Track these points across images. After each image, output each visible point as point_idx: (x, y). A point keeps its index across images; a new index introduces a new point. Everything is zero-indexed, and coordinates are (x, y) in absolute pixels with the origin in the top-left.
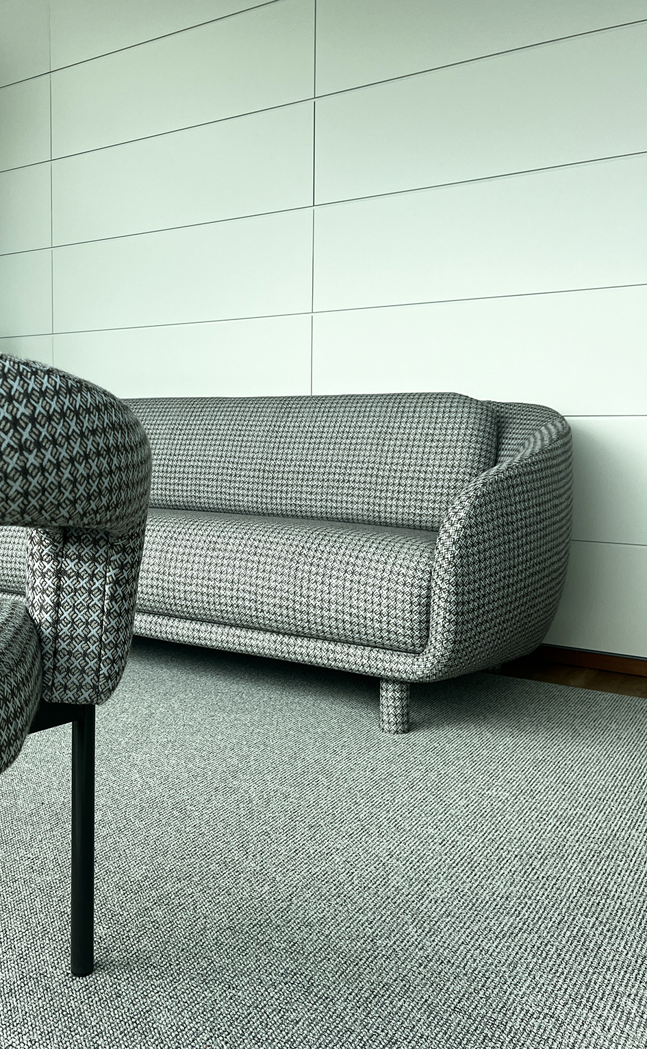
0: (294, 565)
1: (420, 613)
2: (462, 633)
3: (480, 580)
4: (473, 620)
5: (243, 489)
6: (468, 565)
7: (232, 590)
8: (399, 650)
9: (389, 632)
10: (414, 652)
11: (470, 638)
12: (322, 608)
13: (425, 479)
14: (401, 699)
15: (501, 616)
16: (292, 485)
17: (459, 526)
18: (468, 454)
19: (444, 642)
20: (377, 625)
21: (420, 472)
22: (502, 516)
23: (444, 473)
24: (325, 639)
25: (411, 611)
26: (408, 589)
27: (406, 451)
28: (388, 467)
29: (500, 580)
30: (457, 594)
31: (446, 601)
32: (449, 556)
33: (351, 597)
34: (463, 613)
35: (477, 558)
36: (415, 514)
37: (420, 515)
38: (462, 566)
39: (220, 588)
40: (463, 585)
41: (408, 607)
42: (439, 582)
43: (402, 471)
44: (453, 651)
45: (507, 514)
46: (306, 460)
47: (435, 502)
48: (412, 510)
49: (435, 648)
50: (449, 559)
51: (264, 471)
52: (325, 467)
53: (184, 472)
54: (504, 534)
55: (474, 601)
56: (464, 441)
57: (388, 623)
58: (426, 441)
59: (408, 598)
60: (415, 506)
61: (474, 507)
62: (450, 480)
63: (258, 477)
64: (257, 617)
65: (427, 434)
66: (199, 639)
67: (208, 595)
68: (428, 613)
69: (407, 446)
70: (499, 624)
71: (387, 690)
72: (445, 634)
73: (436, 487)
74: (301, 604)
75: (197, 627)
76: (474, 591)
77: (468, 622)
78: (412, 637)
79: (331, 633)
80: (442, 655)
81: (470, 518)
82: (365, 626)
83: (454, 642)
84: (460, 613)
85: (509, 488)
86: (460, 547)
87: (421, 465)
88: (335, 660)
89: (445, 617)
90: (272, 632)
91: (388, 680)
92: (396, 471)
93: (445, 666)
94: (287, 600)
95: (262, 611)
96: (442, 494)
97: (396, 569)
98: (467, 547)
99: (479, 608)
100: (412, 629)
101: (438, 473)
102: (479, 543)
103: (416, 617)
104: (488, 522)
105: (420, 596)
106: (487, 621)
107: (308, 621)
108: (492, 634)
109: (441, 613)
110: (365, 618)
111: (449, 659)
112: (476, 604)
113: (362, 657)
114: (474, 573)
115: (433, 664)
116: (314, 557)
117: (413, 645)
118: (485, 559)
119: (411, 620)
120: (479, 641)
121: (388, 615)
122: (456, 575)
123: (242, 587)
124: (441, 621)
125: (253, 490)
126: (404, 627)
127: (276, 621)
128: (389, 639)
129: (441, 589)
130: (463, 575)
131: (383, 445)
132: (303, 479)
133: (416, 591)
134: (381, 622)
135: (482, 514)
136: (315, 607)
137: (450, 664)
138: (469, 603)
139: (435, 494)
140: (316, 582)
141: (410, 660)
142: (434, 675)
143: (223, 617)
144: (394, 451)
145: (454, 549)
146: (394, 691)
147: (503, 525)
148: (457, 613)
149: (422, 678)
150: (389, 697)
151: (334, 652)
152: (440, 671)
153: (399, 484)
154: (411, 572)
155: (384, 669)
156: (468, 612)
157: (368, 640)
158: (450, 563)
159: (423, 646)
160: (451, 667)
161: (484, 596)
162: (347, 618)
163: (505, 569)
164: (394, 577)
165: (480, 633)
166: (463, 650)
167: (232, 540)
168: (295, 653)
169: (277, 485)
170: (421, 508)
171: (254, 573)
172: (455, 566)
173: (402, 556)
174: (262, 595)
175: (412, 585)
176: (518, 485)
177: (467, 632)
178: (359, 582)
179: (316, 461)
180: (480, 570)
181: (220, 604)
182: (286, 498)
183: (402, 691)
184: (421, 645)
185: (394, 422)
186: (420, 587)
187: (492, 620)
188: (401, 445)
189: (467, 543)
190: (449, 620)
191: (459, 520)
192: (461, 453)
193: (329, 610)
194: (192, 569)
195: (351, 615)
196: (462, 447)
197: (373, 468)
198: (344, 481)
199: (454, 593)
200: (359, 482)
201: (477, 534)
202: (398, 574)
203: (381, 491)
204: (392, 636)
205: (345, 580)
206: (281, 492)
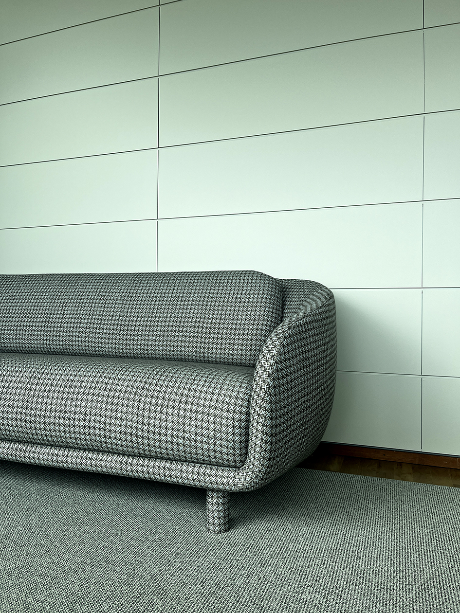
0: (137, 398)
1: (240, 435)
2: (275, 451)
3: (288, 405)
4: (283, 439)
5: (105, 338)
6: (280, 394)
7: (85, 420)
8: (223, 465)
9: (215, 451)
10: (235, 467)
11: (281, 454)
12: (160, 434)
13: (235, 329)
14: (223, 504)
15: (301, 432)
16: (141, 335)
17: (272, 361)
18: (264, 311)
19: (261, 460)
20: (206, 446)
21: (232, 324)
22: (302, 353)
23: (249, 325)
24: (162, 459)
25: (233, 433)
26: (231, 415)
27: (222, 310)
28: (210, 321)
29: (301, 404)
30: (271, 419)
31: (263, 425)
32: (265, 387)
33: (184, 424)
34: (276, 434)
35: (286, 387)
36: (228, 354)
37: (233, 355)
38: (275, 395)
39: (74, 419)
40: (276, 410)
41: (231, 430)
42: (257, 409)
43: (220, 324)
44: (268, 467)
45: (305, 352)
46: (152, 317)
47: (242, 345)
48: (227, 351)
49: (253, 465)
50: (266, 389)
51: (121, 325)
52: (166, 322)
53: (61, 327)
54: (304, 368)
55: (284, 423)
56: (261, 302)
57: (215, 444)
58: (236, 302)
59: (231, 423)
60: (229, 349)
61: (283, 346)
62: (253, 330)
63: (117, 330)
64: (106, 443)
65: (237, 298)
66: (57, 462)
67: (64, 425)
68: (247, 434)
69: (223, 306)
70: (300, 439)
71: (212, 497)
72: (262, 453)
73: (243, 334)
74: (142, 431)
75: (56, 452)
76: (284, 415)
77: (280, 441)
78: (234, 455)
79: (168, 454)
80: (260, 471)
81: (280, 355)
82: (196, 448)
83: (269, 460)
84: (274, 435)
85: (306, 331)
86: (274, 379)
87: (233, 319)
88: (171, 476)
89: (262, 439)
90: (119, 454)
91: (213, 490)
92: (215, 323)
93: (262, 479)
94: (131, 427)
95: (110, 437)
96: (247, 340)
97: (221, 399)
98: (279, 379)
99: (287, 428)
100: (234, 449)
101: (245, 324)
102: (287, 375)
103: (237, 438)
104: (293, 358)
105: (240, 420)
106: (292, 439)
107: (149, 445)
108: (295, 448)
109: (259, 436)
110: (196, 441)
111: (265, 474)
112: (285, 425)
113: (193, 473)
114: (284, 400)
115: (251, 478)
116: (154, 391)
117: (235, 461)
118: (292, 388)
119: (233, 441)
120: (286, 455)
121: (215, 438)
122: (271, 403)
123: (93, 418)
124: (259, 442)
125: (112, 339)
126: (227, 447)
127: (122, 446)
128: (215, 457)
129: (259, 415)
130: (276, 402)
131: (207, 305)
132: (149, 331)
133: (237, 416)
134: (208, 443)
135: (289, 352)
136: (154, 433)
137: (266, 477)
138: (280, 425)
139: (243, 339)
140: (155, 412)
141: (232, 474)
142: (252, 487)
143: (77, 444)
144: (214, 310)
145: (269, 381)
146: (218, 497)
147: (303, 360)
148: (272, 435)
149: (242, 489)
150: (214, 503)
151: (169, 469)
152: (257, 484)
153: (218, 333)
154: (233, 401)
155: (211, 483)
156: (280, 433)
157: (198, 459)
158: (266, 393)
159: (243, 462)
160: (266, 479)
161: (291, 418)
162: (181, 441)
163: (305, 395)
164: (220, 405)
165: (287, 449)
166: (275, 464)
167: (86, 378)
168: (137, 472)
169: (131, 335)
170: (233, 350)
171: (104, 406)
172: (270, 395)
173: (226, 387)
174: (110, 424)
175: (234, 412)
176: (311, 329)
177: (278, 449)
178: (191, 411)
179: (159, 317)
180: (288, 397)
181: (75, 432)
182: (137, 345)
183: (224, 497)
184: (241, 461)
185: (214, 290)
186: (241, 413)
187: (295, 437)
188: (219, 306)
189: (279, 376)
190: (266, 441)
191: (272, 356)
192: (260, 311)
193: (166, 435)
194: (51, 404)
195: (184, 438)
196: (261, 306)
197: (199, 322)
198: (179, 331)
199: (270, 418)
200: (190, 332)
201: (286, 368)
202: (223, 403)
203: (205, 338)
204: (218, 455)
205: (179, 409)
206: (134, 340)
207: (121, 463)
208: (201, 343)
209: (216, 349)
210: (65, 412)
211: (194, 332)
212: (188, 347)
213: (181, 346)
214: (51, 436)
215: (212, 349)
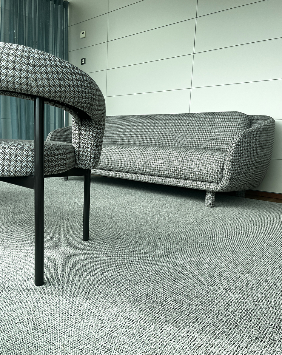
0: (181, 158)
2: (233, 177)
6: (237, 157)
7: (161, 166)
8: (212, 182)
9: (210, 177)
10: (217, 183)
11: (236, 178)
12: (189, 170)
13: (225, 137)
14: (212, 197)
16: (181, 140)
19: (227, 179)
20: (206, 175)
21: (223, 135)
22: (249, 143)
23: (231, 135)
24: (189, 180)
25: (217, 171)
27: (219, 129)
28: (213, 134)
29: (247, 162)
31: (229, 167)
33: (199, 167)
35: (240, 155)
37: (222, 148)
38: (235, 157)
39: (158, 165)
40: (235, 162)
41: (216, 169)
42: (227, 161)
43: (217, 135)
44: (230, 182)
45: (251, 143)
46: (187, 132)
49: (224, 181)
50: (231, 154)
51: (173, 136)
52: (192, 134)
54: (249, 149)
56: (239, 126)
57: (210, 174)
58: (226, 126)
59: (217, 167)
63: (171, 138)
64: (169, 173)
65: (227, 124)
66: (150, 180)
68: (223, 171)
69: (220, 127)
70: (245, 176)
72: (228, 177)
73: (228, 140)
76: (238, 164)
77: (235, 173)
78: (217, 178)
79: (192, 178)
80: (226, 183)
82: (203, 175)
83: (230, 179)
84: (233, 171)
85: (252, 135)
86: (235, 151)
87: (224, 133)
88: (192, 186)
90: (173, 178)
91: (208, 191)
92: (216, 135)
93: (227, 186)
94: (179, 168)
95: (170, 171)
98: (237, 151)
99: (239, 170)
100: (217, 176)
101: (229, 135)
103: (219, 172)
106: (241, 174)
107: (185, 174)
109: (227, 170)
111: (228, 184)
112: (238, 168)
113: (201, 184)
114: (238, 159)
115: (223, 185)
116: (188, 156)
117: (217, 181)
118: (242, 155)
119: (217, 173)
121: (210, 172)
122: (233, 159)
123: (165, 165)
124: (227, 173)
126: (215, 175)
127: (175, 174)
128: (210, 179)
129: (227, 163)
130: (235, 159)
131: (212, 127)
132: (185, 138)
133: (220, 165)
134: (208, 174)
136: (187, 170)
138: (236, 168)
139: (228, 142)
141: (216, 185)
142: (223, 189)
144: (215, 129)
145: (233, 151)
146: (210, 195)
147: (249, 146)
149: (219, 190)
151: (192, 183)
154: (218, 159)
155: (208, 188)
161: (241, 166)
162: (197, 173)
165: (239, 177)
167: (162, 152)
168: (180, 184)
169: (177, 140)
170: (223, 146)
171: (169, 161)
173: (216, 155)
174: (171, 167)
175: (218, 163)
176: (255, 134)
177: (235, 176)
181: (157, 170)
182: (179, 144)
183: (213, 195)
184: (220, 181)
185: (216, 120)
186: (221, 163)
188: (218, 127)
190: (229, 172)
193: (191, 171)
196: (238, 128)
197: (208, 134)
198: (198, 138)
199: (232, 164)
200: (203, 138)
201: (241, 147)
202: (214, 160)
203: (210, 141)
205: (197, 162)
206: (178, 142)
207: (174, 181)
208: (208, 143)
209: (215, 146)
210: (154, 163)
211: (205, 138)
212: (202, 145)
213: (199, 145)
214: (149, 171)
215: (213, 146)
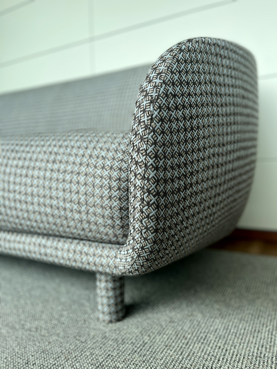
2: (165, 219)
3: (187, 153)
4: (178, 202)
6: (171, 132)
9: (89, 222)
11: (176, 225)
12: (27, 203)
15: (210, 198)
17: (158, 81)
19: (143, 231)
20: (77, 216)
25: (110, 197)
26: (107, 173)
30: (157, 168)
31: (144, 178)
34: (165, 194)
35: (182, 125)
38: (163, 132)
40: (165, 157)
41: (106, 192)
55: (179, 178)
57: (87, 213)
59: (106, 183)
61: (178, 61)
71: (101, 281)
72: (143, 221)
74: (9, 200)
76: (179, 166)
77: (173, 205)
78: (113, 227)
81: (172, 72)
82: (67, 218)
83: (156, 231)
84: (162, 194)
86: (160, 107)
89: (143, 200)
93: (147, 260)
97: (97, 153)
98: (169, 109)
99: (185, 188)
100: (112, 218)
104: (195, 84)
105: (119, 179)
106: (195, 205)
108: (202, 219)
109: (138, 195)
110: (65, 209)
112: (182, 183)
114: (179, 143)
115: (132, 258)
117: (115, 236)
118: (192, 129)
119: (110, 208)
120: (187, 228)
121: (86, 204)
122: (155, 143)
124: (138, 205)
126: (103, 217)
128: (91, 230)
130: (164, 144)
134: (80, 212)
135: (187, 73)
138: (173, 181)
140: (21, 175)
141: (113, 252)
145: (152, 109)
148: (158, 194)
149: (125, 273)
150: (103, 287)
157: (71, 233)
159: (125, 236)
160: (154, 261)
161: (192, 174)
162: (49, 210)
164: (93, 161)
165: (187, 218)
166: (168, 239)
172: (154, 131)
177: (172, 217)
180: (186, 141)
187: (200, 203)
190: (148, 203)
193: (33, 204)
195: (51, 207)
199: (153, 167)
201: (182, 95)
204: (94, 228)
205: (46, 170)
